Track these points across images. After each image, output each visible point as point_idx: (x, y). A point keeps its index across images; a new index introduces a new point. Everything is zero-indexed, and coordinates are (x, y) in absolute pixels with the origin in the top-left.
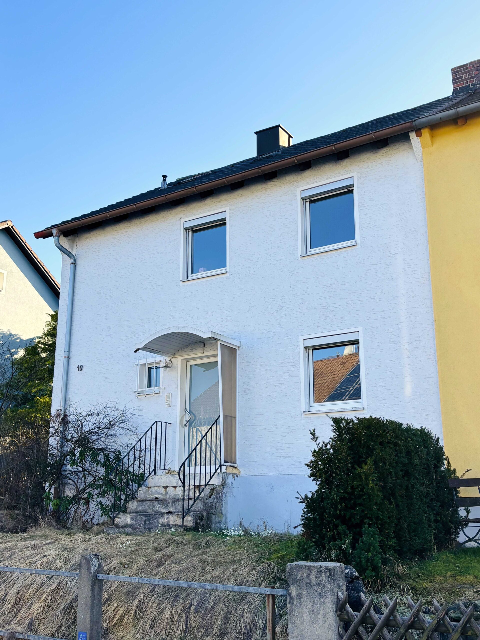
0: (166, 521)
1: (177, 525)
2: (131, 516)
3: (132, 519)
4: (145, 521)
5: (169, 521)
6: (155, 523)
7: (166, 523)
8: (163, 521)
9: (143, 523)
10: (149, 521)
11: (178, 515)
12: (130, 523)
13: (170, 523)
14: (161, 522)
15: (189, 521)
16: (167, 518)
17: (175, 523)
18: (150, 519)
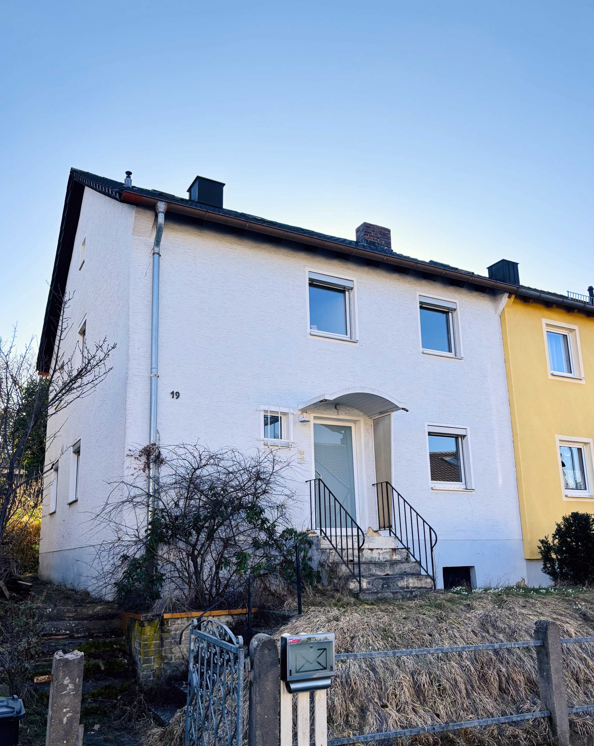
0: (405, 583)
1: (417, 587)
2: (368, 580)
3: (369, 583)
4: (383, 585)
5: (409, 584)
6: (394, 586)
7: (405, 586)
8: (403, 584)
9: (380, 586)
10: (388, 585)
11: (418, 577)
12: (366, 587)
13: (410, 586)
14: (400, 585)
15: (428, 583)
16: (407, 581)
17: (414, 586)
18: (389, 582)
